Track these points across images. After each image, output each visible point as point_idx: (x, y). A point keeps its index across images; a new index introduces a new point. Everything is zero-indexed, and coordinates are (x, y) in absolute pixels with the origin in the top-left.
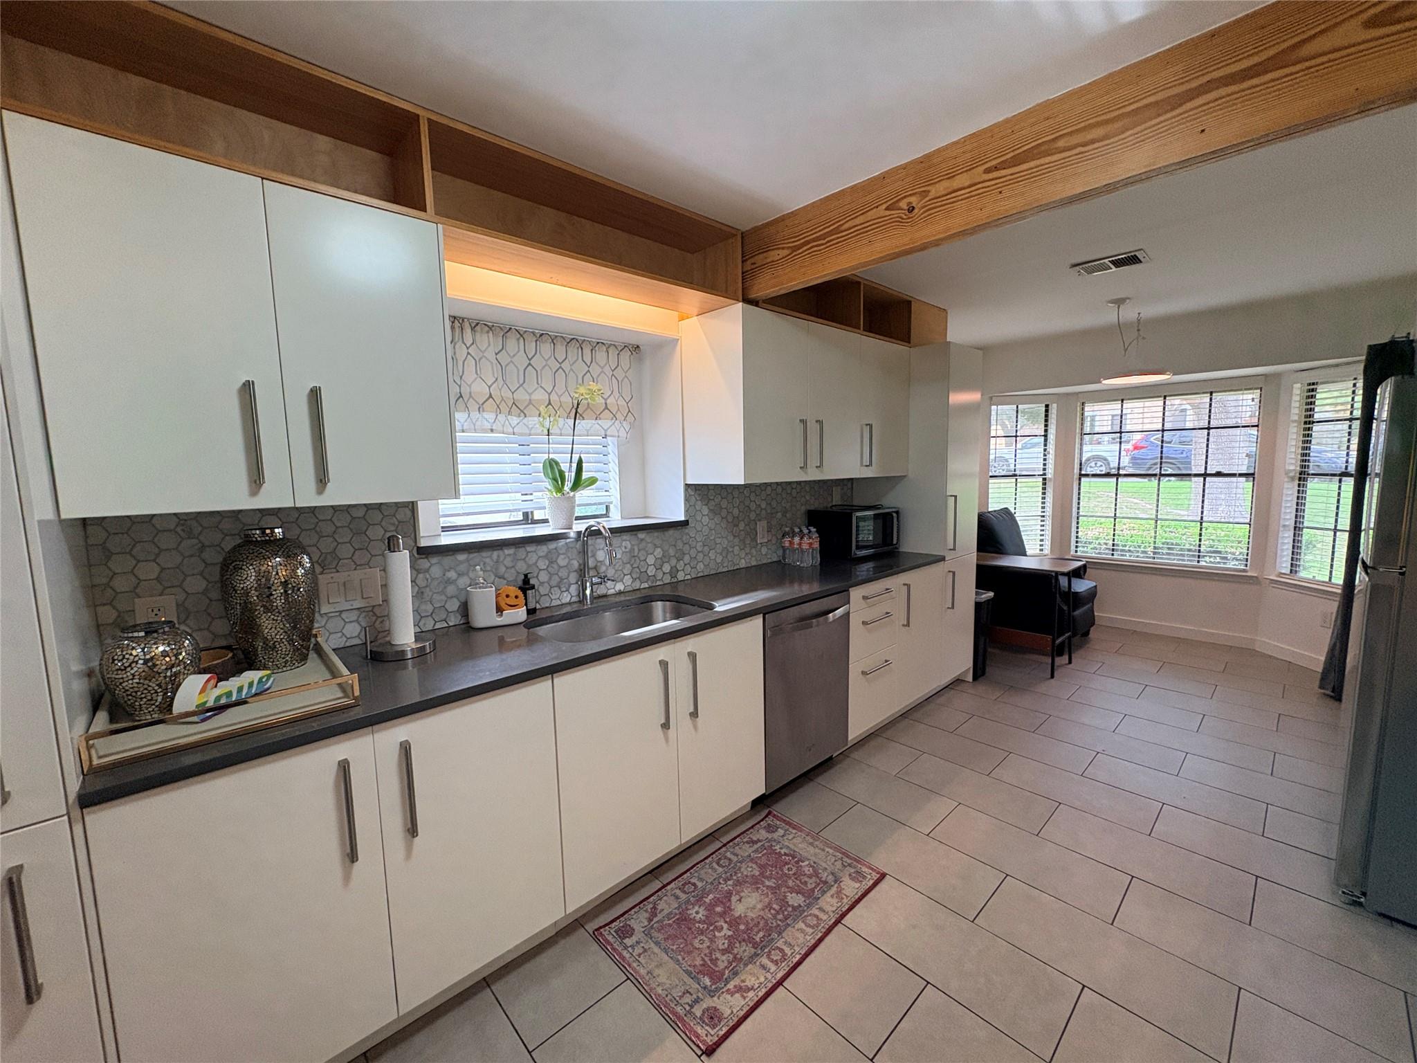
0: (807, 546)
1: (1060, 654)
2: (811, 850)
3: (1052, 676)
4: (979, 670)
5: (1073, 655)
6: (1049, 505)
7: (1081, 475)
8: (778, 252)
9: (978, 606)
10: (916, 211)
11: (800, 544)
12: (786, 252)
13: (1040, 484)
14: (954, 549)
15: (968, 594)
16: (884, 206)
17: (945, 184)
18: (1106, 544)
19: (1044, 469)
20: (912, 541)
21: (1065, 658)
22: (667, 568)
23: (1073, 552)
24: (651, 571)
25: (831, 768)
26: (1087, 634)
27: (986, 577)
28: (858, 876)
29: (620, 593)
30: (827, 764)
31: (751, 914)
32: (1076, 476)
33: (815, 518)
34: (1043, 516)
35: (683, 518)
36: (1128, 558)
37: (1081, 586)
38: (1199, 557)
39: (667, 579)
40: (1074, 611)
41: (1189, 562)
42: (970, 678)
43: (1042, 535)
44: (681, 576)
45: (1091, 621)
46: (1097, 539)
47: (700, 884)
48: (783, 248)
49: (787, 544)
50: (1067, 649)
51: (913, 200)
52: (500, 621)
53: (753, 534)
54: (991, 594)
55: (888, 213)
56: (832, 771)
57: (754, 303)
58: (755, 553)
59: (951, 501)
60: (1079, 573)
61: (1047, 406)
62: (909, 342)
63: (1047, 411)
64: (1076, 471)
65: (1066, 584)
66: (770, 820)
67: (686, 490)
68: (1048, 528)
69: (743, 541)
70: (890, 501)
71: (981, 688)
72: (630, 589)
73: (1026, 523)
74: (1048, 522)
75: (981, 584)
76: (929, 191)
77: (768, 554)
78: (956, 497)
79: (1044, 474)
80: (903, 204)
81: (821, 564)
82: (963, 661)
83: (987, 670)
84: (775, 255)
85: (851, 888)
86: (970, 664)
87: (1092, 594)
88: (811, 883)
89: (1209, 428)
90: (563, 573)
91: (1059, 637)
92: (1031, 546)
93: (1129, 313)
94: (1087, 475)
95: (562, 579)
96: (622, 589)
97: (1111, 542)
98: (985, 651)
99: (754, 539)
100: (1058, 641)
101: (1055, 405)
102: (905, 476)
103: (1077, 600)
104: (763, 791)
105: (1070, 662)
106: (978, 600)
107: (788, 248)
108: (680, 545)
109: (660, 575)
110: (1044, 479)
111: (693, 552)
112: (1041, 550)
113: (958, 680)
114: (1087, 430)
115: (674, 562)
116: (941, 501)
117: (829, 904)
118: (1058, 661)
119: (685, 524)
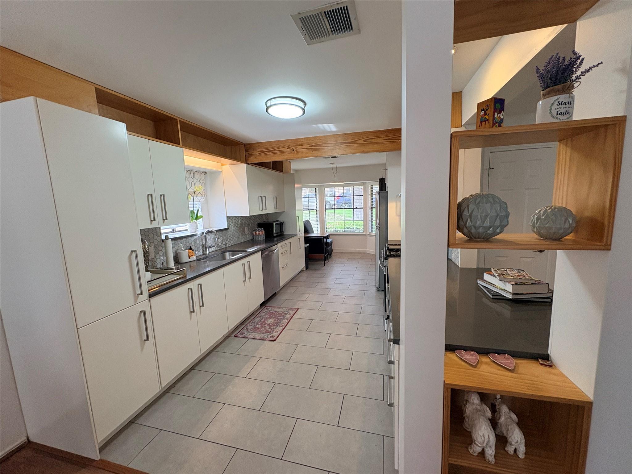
0: (261, 233)
1: (326, 260)
2: (280, 310)
3: (325, 266)
4: (307, 267)
5: (329, 260)
6: (318, 218)
7: (326, 209)
8: (257, 152)
9: (305, 248)
10: (295, 151)
11: (259, 233)
12: (259, 153)
13: (316, 212)
14: (299, 232)
15: (303, 245)
16: (287, 148)
17: (301, 147)
18: (333, 229)
19: (316, 208)
20: (288, 231)
21: (327, 261)
22: (224, 243)
23: (325, 232)
24: (220, 244)
25: (276, 296)
26: (331, 255)
27: (307, 240)
28: (293, 310)
29: (213, 251)
30: (275, 295)
31: (271, 322)
32: (325, 209)
33: (260, 225)
34: (317, 222)
35: (227, 227)
36: (339, 232)
37: (329, 241)
38: (354, 230)
39: (224, 247)
40: (328, 247)
41: (352, 232)
42: (305, 269)
43: (317, 227)
44: (227, 245)
45: (332, 251)
46: (331, 227)
47: (256, 322)
48: (258, 151)
49: (254, 234)
50: (327, 259)
51: (294, 148)
52: (190, 260)
53: (244, 231)
54: (308, 245)
55: (287, 149)
56: (277, 296)
57: (248, 164)
58: (245, 237)
59: (297, 218)
60: (328, 237)
61: (316, 188)
62: (283, 172)
63: (316, 190)
64: (325, 208)
65: (326, 241)
66: (266, 307)
67: (227, 218)
68: (319, 225)
69: (242, 233)
70: (280, 219)
71: (308, 271)
72: (215, 250)
73: (314, 224)
74: (319, 223)
75: (306, 242)
76: (297, 147)
77: (249, 238)
78: (299, 217)
79: (316, 209)
80: (291, 148)
81: (265, 239)
82: (304, 265)
83: (309, 267)
84: (255, 152)
85: (292, 313)
86: (305, 265)
87: (332, 242)
88: (283, 314)
89: (353, 196)
90: (198, 246)
91: (325, 254)
92: (315, 231)
93: (334, 166)
94: (327, 209)
95: (198, 248)
96: (213, 250)
97: (334, 228)
98: (308, 263)
99: (245, 233)
100: (325, 256)
101: (318, 188)
102: (284, 212)
103: (328, 245)
104: (264, 300)
105: (328, 262)
106: (305, 246)
107: (260, 151)
108: (227, 235)
109: (222, 246)
110: (317, 211)
111: (230, 238)
112: (317, 232)
113: (302, 270)
114: (326, 196)
115: (225, 240)
116: (294, 218)
117: (288, 316)
118: (326, 262)
119: (228, 229)
